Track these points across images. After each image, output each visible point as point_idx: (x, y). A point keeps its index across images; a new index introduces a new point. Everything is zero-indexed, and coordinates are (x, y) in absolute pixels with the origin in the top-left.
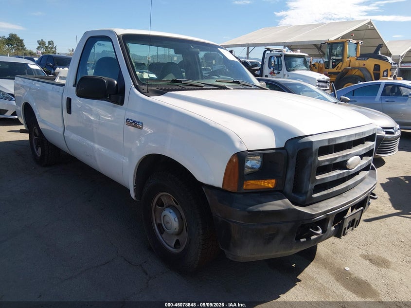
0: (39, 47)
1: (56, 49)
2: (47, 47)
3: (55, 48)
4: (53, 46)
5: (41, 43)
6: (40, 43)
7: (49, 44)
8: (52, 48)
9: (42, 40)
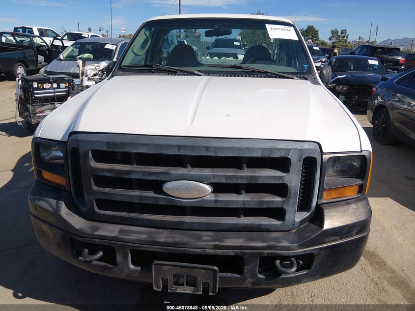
0: (331, 37)
1: (347, 38)
2: (339, 36)
3: (347, 36)
4: (346, 34)
5: (334, 33)
6: (332, 32)
7: (342, 33)
8: (344, 37)
9: (336, 30)
